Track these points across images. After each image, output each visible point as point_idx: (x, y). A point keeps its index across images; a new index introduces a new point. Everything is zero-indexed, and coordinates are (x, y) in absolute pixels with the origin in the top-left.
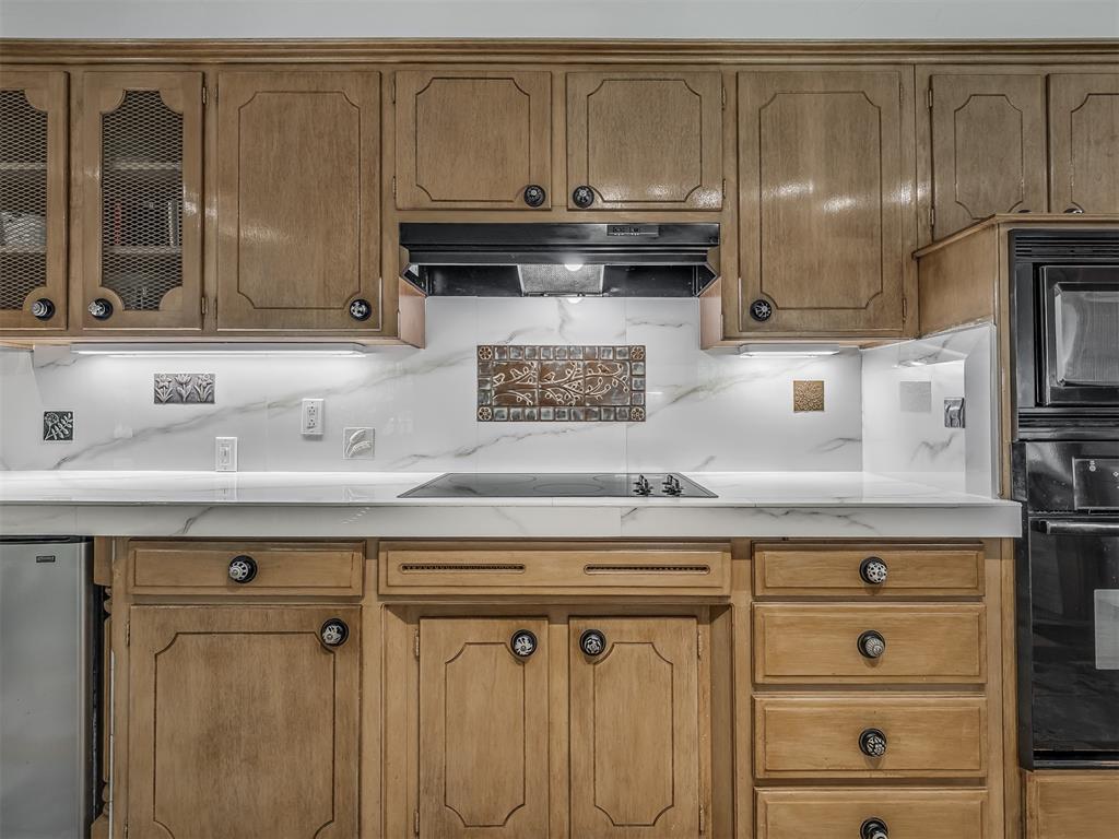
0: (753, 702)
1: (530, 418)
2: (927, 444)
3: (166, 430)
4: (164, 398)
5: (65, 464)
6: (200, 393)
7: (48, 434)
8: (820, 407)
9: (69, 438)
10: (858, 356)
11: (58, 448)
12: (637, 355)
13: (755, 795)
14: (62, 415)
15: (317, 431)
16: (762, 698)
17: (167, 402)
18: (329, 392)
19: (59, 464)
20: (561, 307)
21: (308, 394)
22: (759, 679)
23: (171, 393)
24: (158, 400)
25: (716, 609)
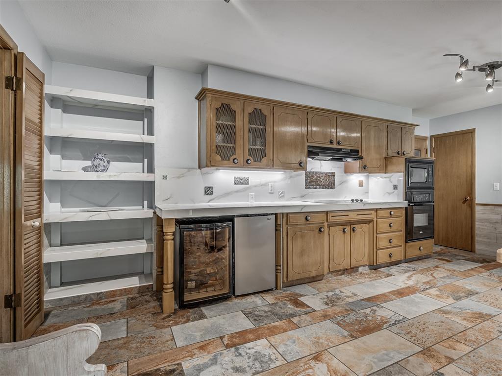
0: (377, 236)
1: (315, 188)
2: (388, 193)
3: (237, 192)
4: (237, 183)
5: (211, 201)
6: (245, 182)
7: (206, 193)
8: (362, 186)
9: (212, 194)
10: (368, 177)
11: (209, 197)
12: (333, 174)
13: (377, 252)
14: (210, 188)
15: (272, 192)
16: (378, 235)
17: (238, 184)
18: (275, 182)
19: (209, 201)
20: (320, 162)
21: (270, 182)
22: (378, 232)
23: (238, 182)
24: (235, 184)
25: (370, 221)
